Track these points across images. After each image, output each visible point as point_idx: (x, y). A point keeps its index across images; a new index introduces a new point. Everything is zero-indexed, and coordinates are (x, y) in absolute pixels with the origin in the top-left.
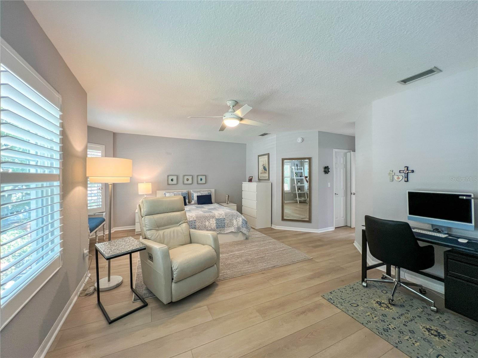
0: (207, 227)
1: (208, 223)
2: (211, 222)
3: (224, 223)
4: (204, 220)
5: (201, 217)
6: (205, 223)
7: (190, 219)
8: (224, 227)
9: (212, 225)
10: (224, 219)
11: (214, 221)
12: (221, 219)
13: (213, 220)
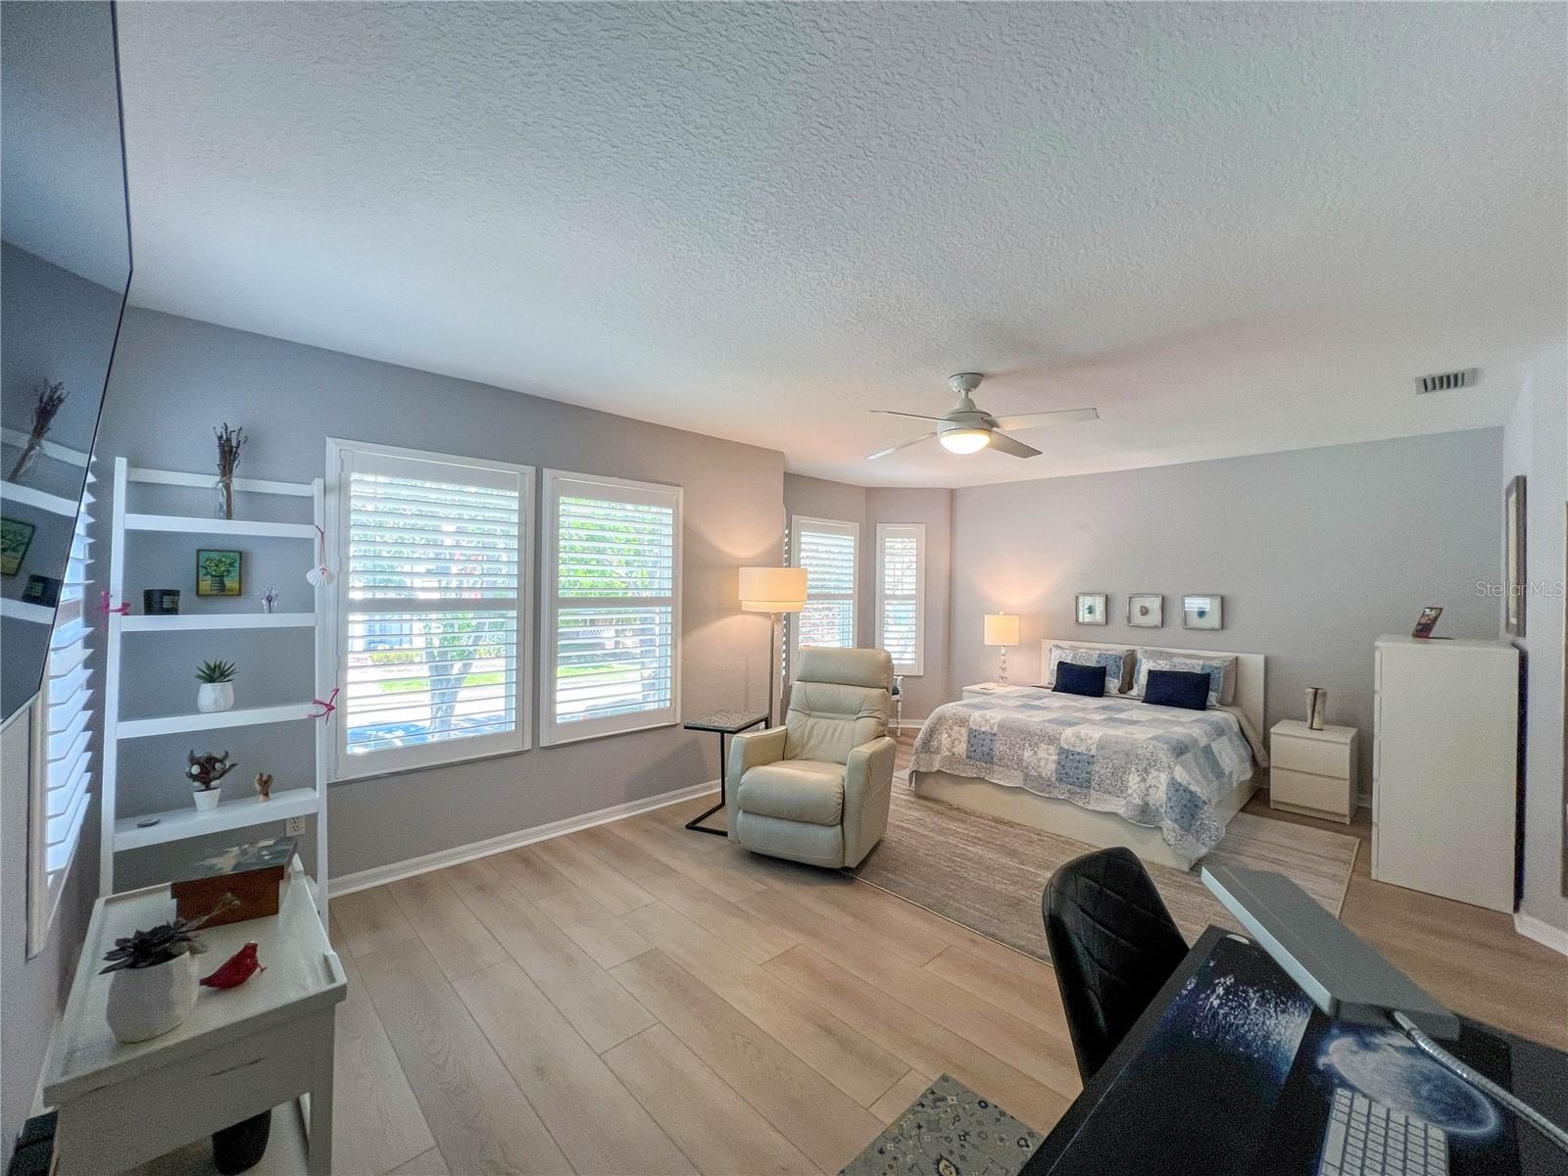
0: (1027, 768)
1: (1031, 753)
2: (1041, 754)
3: (1088, 773)
4: (1018, 740)
5: (1013, 730)
6: (1020, 752)
7: (980, 727)
8: (1086, 784)
9: (1042, 763)
10: (1091, 760)
11: (1050, 755)
12: (1079, 753)
13: (1050, 751)
